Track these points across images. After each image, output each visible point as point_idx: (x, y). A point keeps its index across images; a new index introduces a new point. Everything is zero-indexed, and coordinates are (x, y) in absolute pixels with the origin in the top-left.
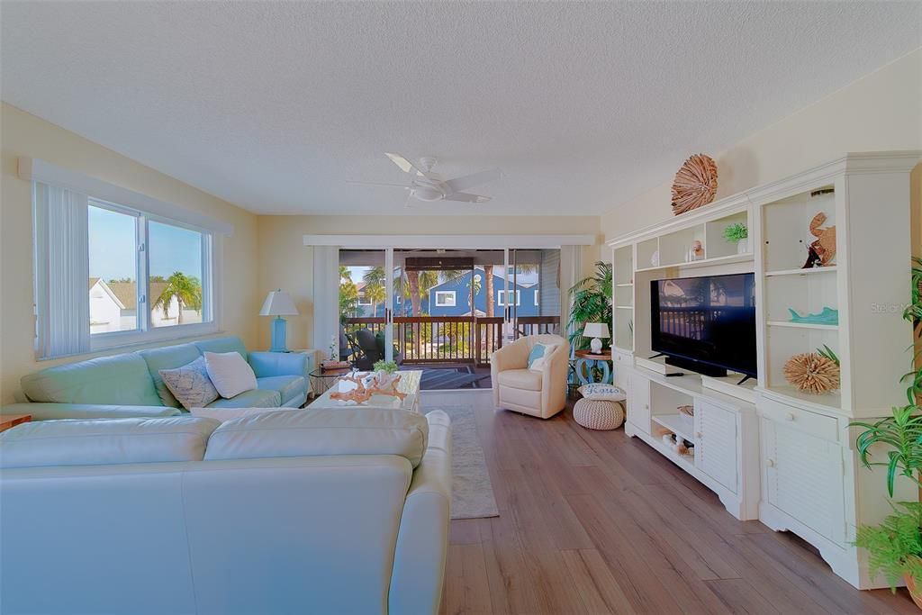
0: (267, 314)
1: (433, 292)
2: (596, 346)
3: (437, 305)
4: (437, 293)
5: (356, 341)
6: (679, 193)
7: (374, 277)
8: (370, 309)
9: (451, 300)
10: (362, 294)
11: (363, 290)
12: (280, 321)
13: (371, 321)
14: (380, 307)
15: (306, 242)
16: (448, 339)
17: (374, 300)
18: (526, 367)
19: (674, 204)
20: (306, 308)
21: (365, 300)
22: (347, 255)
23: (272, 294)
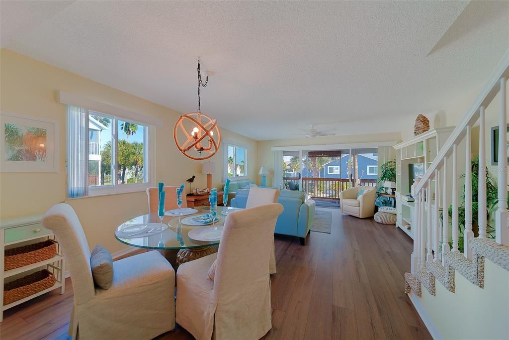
0: (261, 174)
1: (326, 166)
2: (390, 191)
3: (329, 173)
4: (329, 167)
5: (288, 186)
6: (417, 128)
7: (294, 160)
8: (293, 174)
9: (336, 171)
10: (289, 167)
11: (289, 165)
12: (264, 177)
13: (294, 179)
14: (297, 174)
15: (272, 150)
16: (334, 192)
17: (295, 170)
18: (356, 199)
19: (415, 133)
20: (272, 173)
21: (290, 170)
22: (286, 153)
23: (262, 168)
